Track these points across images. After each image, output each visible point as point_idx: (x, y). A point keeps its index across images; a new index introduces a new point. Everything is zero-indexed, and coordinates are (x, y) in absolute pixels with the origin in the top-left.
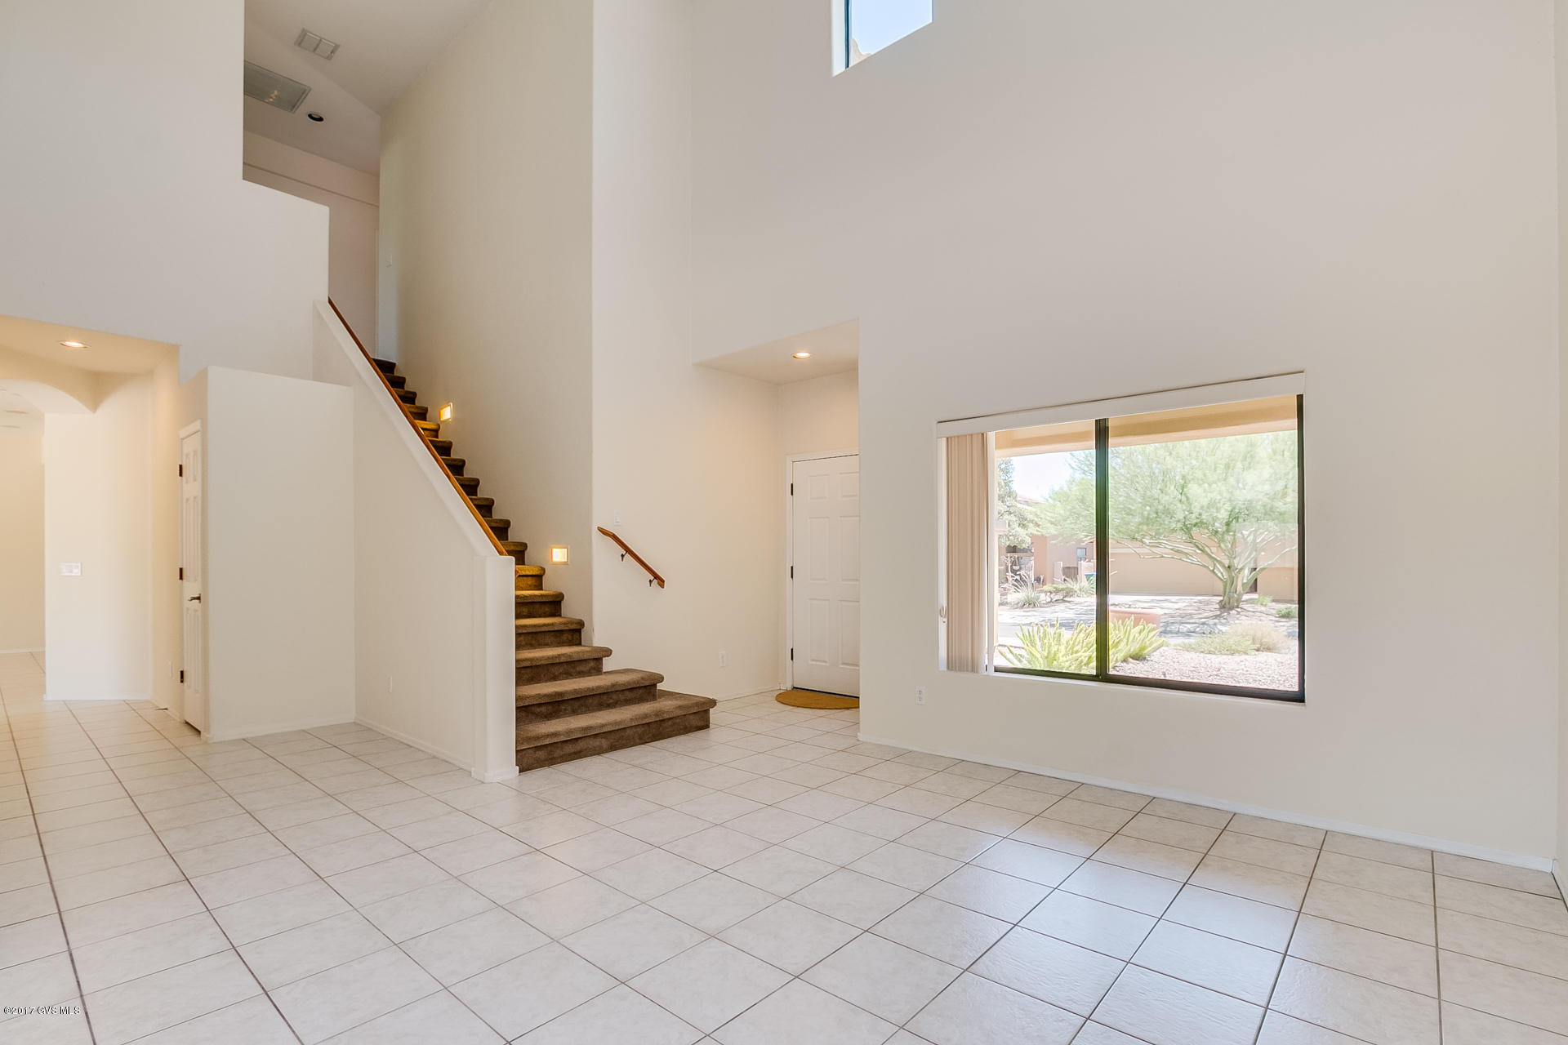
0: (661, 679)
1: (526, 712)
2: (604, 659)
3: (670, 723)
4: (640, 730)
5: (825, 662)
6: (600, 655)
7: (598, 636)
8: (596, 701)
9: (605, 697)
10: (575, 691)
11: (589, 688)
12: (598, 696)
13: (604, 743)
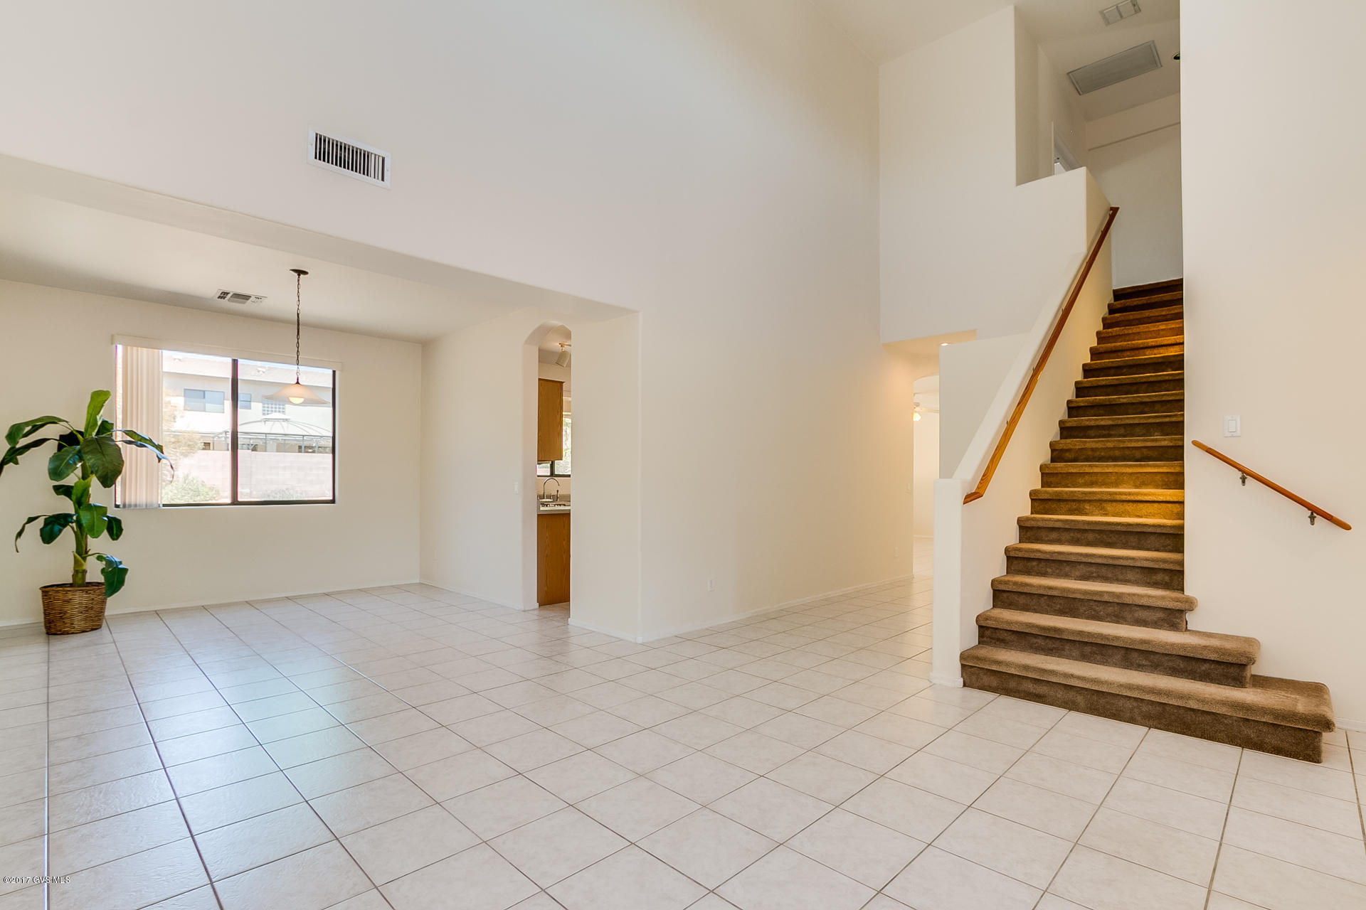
1: (988, 633)
7: (1193, 585)
10: (1080, 633)
11: (1102, 635)
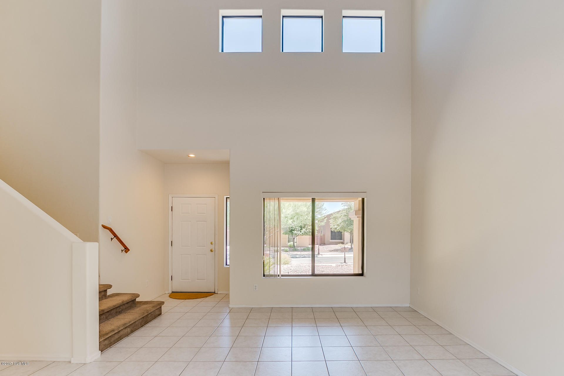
0: (138, 296)
2: (108, 290)
3: (150, 315)
4: (140, 321)
5: (189, 280)
6: (105, 289)
8: (115, 311)
9: (118, 309)
12: (116, 309)
13: (129, 330)
